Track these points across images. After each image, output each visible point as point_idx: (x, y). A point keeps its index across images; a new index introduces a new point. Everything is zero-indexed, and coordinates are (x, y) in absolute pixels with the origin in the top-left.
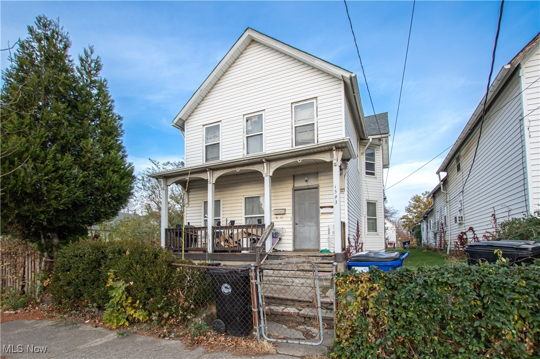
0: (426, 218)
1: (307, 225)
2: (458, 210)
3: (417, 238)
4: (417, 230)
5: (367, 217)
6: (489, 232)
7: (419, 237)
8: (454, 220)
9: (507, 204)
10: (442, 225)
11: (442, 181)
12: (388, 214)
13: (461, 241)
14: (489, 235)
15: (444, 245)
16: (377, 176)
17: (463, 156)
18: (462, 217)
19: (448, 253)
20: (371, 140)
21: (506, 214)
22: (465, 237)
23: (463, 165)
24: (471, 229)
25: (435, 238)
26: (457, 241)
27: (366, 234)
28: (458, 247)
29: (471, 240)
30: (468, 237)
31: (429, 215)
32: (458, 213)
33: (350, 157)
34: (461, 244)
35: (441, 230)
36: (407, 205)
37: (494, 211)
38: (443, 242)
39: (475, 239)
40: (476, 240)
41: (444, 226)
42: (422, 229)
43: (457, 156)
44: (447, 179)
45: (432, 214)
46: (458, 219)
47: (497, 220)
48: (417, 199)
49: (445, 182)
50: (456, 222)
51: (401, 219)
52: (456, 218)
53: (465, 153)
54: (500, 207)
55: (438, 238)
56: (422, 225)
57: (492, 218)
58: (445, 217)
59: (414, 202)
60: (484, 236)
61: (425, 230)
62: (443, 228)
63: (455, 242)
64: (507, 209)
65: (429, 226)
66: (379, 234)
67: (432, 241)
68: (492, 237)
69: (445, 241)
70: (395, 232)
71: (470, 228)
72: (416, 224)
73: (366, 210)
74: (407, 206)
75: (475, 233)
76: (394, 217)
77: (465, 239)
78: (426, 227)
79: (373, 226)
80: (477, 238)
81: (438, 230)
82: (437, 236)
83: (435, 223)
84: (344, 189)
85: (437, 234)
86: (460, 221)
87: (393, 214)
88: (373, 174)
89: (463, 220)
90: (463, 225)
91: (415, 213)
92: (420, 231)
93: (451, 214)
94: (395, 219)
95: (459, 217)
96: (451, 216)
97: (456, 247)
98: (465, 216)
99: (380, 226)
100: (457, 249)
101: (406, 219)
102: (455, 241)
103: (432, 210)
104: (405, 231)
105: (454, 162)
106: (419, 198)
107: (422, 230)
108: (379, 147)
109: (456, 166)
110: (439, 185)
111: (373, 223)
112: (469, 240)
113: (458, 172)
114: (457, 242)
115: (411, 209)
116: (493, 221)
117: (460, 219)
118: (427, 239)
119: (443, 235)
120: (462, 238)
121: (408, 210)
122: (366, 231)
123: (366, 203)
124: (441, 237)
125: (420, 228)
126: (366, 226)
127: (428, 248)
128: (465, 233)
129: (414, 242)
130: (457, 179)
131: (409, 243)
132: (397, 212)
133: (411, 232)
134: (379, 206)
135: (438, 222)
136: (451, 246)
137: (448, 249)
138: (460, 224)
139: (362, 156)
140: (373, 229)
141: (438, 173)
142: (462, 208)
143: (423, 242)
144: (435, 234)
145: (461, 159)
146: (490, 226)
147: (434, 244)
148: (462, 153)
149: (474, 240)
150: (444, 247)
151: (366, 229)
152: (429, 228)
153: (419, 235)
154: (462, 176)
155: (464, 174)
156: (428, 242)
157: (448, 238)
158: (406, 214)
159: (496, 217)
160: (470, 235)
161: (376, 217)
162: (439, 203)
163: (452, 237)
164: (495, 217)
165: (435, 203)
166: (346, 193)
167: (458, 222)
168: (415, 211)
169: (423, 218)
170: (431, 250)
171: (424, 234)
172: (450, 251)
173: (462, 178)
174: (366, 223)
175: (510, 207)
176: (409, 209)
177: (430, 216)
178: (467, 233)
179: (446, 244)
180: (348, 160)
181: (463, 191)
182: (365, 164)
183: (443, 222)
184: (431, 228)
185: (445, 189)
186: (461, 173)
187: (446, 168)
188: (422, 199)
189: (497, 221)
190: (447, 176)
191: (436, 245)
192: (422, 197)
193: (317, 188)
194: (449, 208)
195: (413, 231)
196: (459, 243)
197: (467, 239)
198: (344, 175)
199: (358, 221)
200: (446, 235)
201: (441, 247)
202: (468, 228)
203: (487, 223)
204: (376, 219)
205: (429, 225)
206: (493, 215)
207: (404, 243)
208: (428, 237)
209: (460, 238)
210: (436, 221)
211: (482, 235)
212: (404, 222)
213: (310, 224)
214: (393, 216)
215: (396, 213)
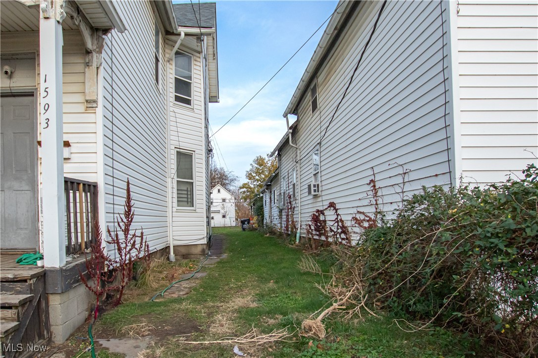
0: (269, 187)
1: (9, 188)
2: (312, 175)
3: (258, 215)
4: (259, 204)
5: (176, 179)
6: (363, 213)
7: (261, 214)
8: (307, 190)
9: (400, 161)
10: (290, 197)
11: (290, 128)
12: (227, 182)
13: (316, 225)
14: (362, 217)
15: (292, 229)
16: (196, 107)
17: (321, 85)
18: (318, 185)
19: (298, 241)
20: (183, 34)
21: (399, 180)
22: (322, 218)
23: (320, 100)
24: (332, 205)
25: (280, 217)
26: (310, 223)
27: (174, 210)
28: (312, 234)
29: (332, 223)
30: (328, 218)
31: (272, 183)
32: (313, 179)
33: (109, 24)
34: (316, 230)
35: (288, 207)
36: (249, 168)
37: (374, 174)
38: (290, 223)
39: (338, 222)
40: (340, 224)
41: (292, 200)
42: (264, 203)
43: (312, 86)
44: (297, 125)
45: (278, 180)
46: (312, 189)
47: (380, 191)
48: (260, 162)
49: (295, 129)
50: (310, 193)
51: (241, 188)
52: (309, 186)
53: (326, 78)
54: (386, 166)
55: (284, 217)
56: (264, 197)
57: (369, 188)
58: (294, 185)
59: (257, 166)
60: (355, 219)
61: (268, 203)
62: (290, 203)
63: (307, 225)
64: (400, 171)
65: (273, 199)
66: (198, 210)
67: (276, 221)
68: (368, 221)
69: (293, 222)
70: (234, 205)
71: (330, 203)
72: (256, 195)
73: (174, 166)
74: (249, 170)
75: (339, 212)
76: (233, 186)
77: (323, 221)
78: (269, 200)
79: (186, 197)
80: (342, 221)
81: (284, 205)
82: (283, 214)
83: (280, 194)
84: (95, 101)
85: (283, 211)
86: (315, 191)
87: (232, 180)
88: (188, 102)
89: (320, 190)
90: (320, 199)
91: (258, 180)
92: (262, 206)
93: (302, 181)
94: (234, 188)
95: (314, 186)
96: (302, 184)
97: (308, 232)
98: (324, 183)
99: (198, 197)
100: (310, 236)
101: (246, 188)
102: (308, 223)
103: (277, 175)
104: (245, 204)
105: (309, 97)
106: (262, 160)
107: (264, 205)
108: (198, 55)
109: (311, 103)
110: (287, 135)
111: (187, 191)
112: (329, 224)
113: (313, 112)
114: (310, 226)
115: (254, 175)
116: (371, 193)
117: (316, 188)
118: (270, 217)
119: (290, 213)
120: (317, 220)
121: (250, 176)
122: (175, 204)
123: (174, 152)
124: (288, 216)
125: (262, 201)
126: (175, 195)
127: (272, 232)
128: (322, 212)
129: (254, 221)
130: (312, 124)
131: (249, 221)
132: (237, 179)
133: (251, 207)
134: (197, 160)
135: (284, 193)
136: (302, 231)
137: (298, 235)
138: (315, 196)
139: (168, 64)
140: (187, 202)
141: (285, 116)
142: (319, 171)
143: (265, 221)
144: (281, 211)
145: (319, 90)
146: (366, 202)
147: (279, 225)
148: (321, 78)
149: (336, 224)
150: (292, 231)
151: (175, 200)
152: (272, 202)
153: (260, 211)
154: (319, 117)
155: (322, 114)
156: (271, 222)
157: (298, 218)
158: (246, 181)
159: (378, 185)
160: (330, 215)
161: (192, 179)
162: (287, 164)
163: (303, 218)
164: (374, 186)
165: (280, 164)
166: (100, 110)
167: (313, 193)
168: (257, 177)
169: (265, 187)
170: (275, 234)
171: (266, 210)
172: (300, 237)
173: (319, 122)
174: (175, 191)
175: (405, 167)
176: (251, 174)
177: (274, 183)
178: (326, 213)
179: (294, 227)
180: (106, 31)
181: (320, 143)
182: (173, 81)
183: (291, 193)
184: (276, 201)
185: (295, 142)
186: (318, 112)
187: (295, 108)
188: (265, 161)
189: (379, 194)
190: (298, 121)
191: (281, 227)
192: (267, 159)
193: (33, 95)
194: (299, 171)
195: (254, 205)
196: (313, 228)
197: (325, 221)
198: (95, 65)
199: (128, 183)
200: (295, 213)
201: (287, 230)
202: (327, 203)
203: (360, 196)
204: (192, 183)
205: (273, 197)
206: (372, 181)
207: (243, 222)
208: (272, 215)
209: (315, 219)
210: (282, 191)
211: (350, 217)
212: (244, 192)
213: (16, 185)
214: (232, 184)
215: (235, 180)
